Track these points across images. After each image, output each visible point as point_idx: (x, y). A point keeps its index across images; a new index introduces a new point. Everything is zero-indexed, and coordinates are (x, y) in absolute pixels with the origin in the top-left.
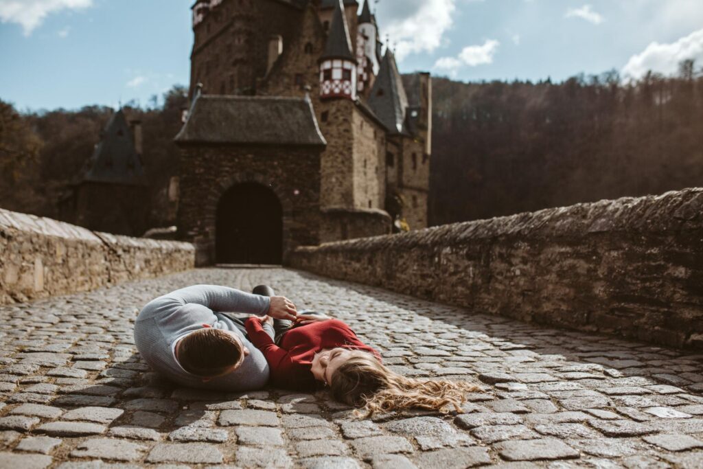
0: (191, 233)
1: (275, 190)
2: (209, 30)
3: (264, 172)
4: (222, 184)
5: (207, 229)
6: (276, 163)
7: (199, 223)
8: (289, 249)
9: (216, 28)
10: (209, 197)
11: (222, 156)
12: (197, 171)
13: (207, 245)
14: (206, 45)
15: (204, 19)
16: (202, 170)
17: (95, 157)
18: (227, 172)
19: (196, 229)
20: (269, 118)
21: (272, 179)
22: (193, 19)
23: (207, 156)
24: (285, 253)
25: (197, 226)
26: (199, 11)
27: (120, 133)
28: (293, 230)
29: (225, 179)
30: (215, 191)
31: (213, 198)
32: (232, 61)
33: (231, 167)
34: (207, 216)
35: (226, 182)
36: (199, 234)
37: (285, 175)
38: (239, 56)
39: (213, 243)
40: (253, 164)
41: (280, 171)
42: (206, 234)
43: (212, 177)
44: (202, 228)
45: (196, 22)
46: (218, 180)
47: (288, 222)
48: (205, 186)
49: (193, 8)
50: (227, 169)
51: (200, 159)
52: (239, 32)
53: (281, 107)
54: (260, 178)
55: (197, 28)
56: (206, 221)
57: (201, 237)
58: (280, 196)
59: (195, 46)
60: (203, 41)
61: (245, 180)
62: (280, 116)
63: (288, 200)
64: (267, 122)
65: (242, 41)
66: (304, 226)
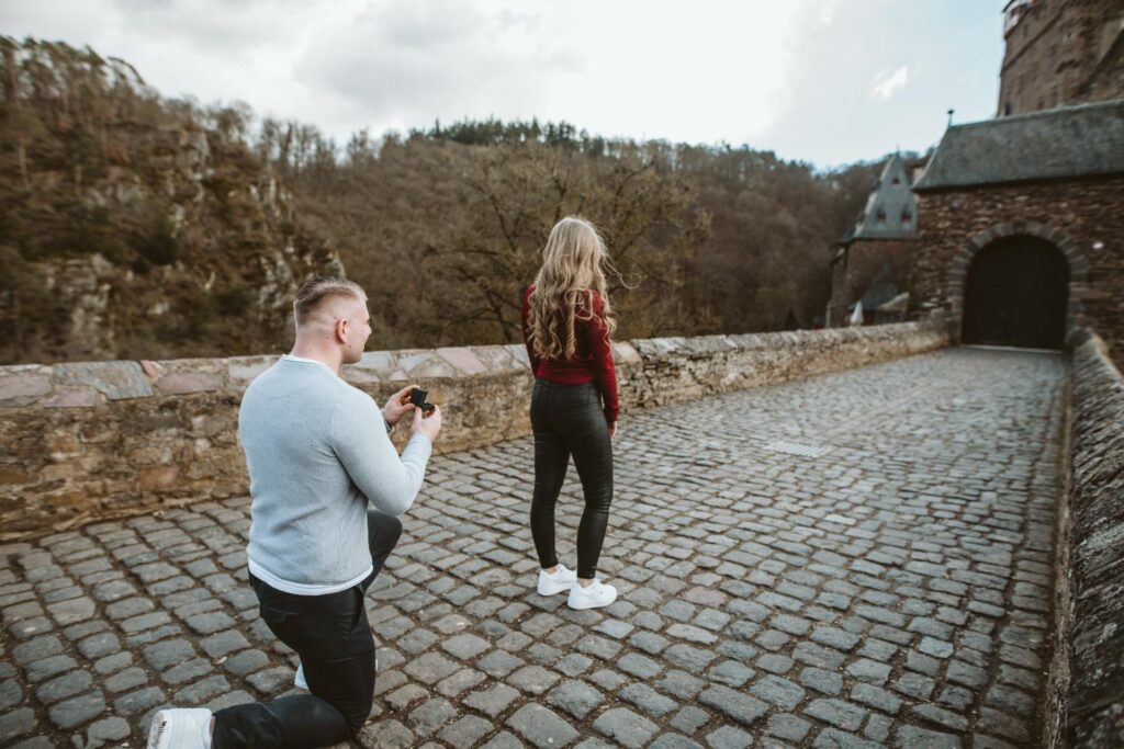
0: (927, 305)
1: (1061, 244)
2: (1025, 34)
3: (1043, 220)
4: (975, 240)
5: (950, 300)
6: (1064, 205)
7: (939, 292)
8: (1077, 328)
9: (1036, 27)
10: (956, 258)
11: (978, 203)
12: (940, 225)
13: (948, 319)
14: (1021, 54)
15: (1020, 21)
16: (948, 224)
17: (868, 210)
18: (984, 223)
19: (934, 299)
20: (1058, 140)
21: (1057, 229)
22: (1006, 24)
23: (955, 204)
24: (1070, 334)
25: (936, 296)
26: (1013, 13)
27: (896, 181)
28: (1085, 301)
29: (981, 233)
30: (965, 250)
31: (961, 260)
32: (1057, 66)
33: (991, 216)
34: (951, 283)
35: (980, 237)
36: (939, 306)
37: (1079, 221)
38: (1067, 58)
39: (958, 318)
40: (1027, 209)
41: (1071, 216)
42: (948, 306)
43: (961, 232)
44: (943, 298)
45: (1008, 28)
46: (970, 235)
47: (1077, 290)
48: (950, 243)
49: (1005, 10)
50: (984, 219)
51: (946, 208)
52: (1070, 25)
53: (1081, 120)
54: (1035, 229)
55: (1008, 36)
56: (950, 289)
57: (940, 310)
58: (1068, 252)
59: (1005, 59)
60: (1016, 51)
61: (1012, 232)
62: (1078, 134)
63: (1081, 257)
64: (1054, 145)
65: (1073, 36)
66: (1108, 294)
